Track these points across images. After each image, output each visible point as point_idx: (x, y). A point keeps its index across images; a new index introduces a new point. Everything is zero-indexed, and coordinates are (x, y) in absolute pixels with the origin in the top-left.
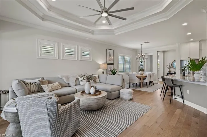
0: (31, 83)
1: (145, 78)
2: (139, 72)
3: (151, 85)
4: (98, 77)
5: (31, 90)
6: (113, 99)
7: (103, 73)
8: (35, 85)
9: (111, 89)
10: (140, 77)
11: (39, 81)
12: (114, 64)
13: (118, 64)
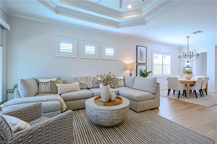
0: (44, 83)
1: (193, 84)
2: (184, 76)
3: (202, 96)
4: (124, 80)
5: (42, 90)
6: (140, 112)
7: (131, 75)
8: (47, 85)
9: (137, 97)
10: (186, 82)
11: (50, 81)
12: (146, 64)
13: (153, 64)
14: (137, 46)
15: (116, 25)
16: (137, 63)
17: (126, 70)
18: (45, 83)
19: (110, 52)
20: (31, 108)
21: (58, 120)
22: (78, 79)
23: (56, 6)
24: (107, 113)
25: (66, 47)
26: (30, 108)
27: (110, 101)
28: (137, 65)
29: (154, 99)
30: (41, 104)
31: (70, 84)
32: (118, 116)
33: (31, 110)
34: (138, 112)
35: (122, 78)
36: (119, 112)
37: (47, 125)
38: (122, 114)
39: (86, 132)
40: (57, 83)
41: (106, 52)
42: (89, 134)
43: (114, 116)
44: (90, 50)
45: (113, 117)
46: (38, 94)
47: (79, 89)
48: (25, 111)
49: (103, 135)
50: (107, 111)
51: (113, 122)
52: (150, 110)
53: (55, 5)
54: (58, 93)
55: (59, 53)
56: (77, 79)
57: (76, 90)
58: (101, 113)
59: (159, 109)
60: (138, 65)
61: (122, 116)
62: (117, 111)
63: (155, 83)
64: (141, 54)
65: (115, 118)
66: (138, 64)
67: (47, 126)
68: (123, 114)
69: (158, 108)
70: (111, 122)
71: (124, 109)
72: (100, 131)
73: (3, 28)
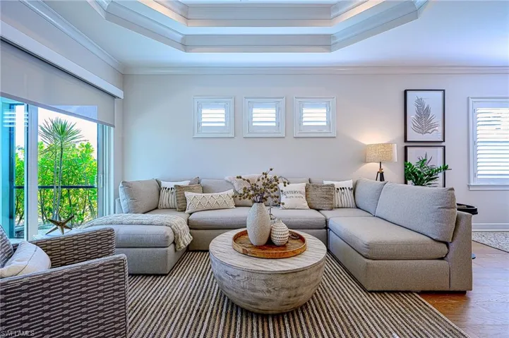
0: (167, 189)
4: (353, 190)
6: (381, 292)
8: (172, 193)
11: (175, 186)
12: (443, 144)
13: (475, 143)
14: (406, 92)
15: (326, 43)
16: (406, 141)
17: (365, 162)
18: (169, 189)
19: (315, 116)
20: (88, 237)
21: (77, 272)
22: (233, 184)
23: (181, 36)
24: (239, 276)
25: (214, 117)
26: (86, 235)
28: (406, 148)
29: (442, 259)
30: (112, 230)
31: (220, 193)
32: (269, 291)
33: (88, 240)
34: (371, 292)
35: (349, 184)
36: (271, 280)
37: (44, 279)
38: (282, 288)
39: (198, 311)
40: (186, 190)
41: (304, 119)
42: (200, 316)
43: (258, 288)
44: (264, 116)
45: (254, 290)
46: (157, 208)
47: (233, 205)
48: (74, 240)
49: (227, 330)
50: (239, 272)
51: (257, 304)
52: (424, 293)
53: (180, 34)
54: (186, 211)
55: (200, 129)
56: (230, 182)
57: (225, 206)
58: (226, 272)
59: (468, 299)
60: (408, 149)
61: (284, 293)
62: (267, 278)
63: (449, 205)
64: (424, 113)
65: (260, 295)
66: (407, 144)
67: (44, 282)
68: (288, 289)
69: (464, 293)
70: (251, 303)
71: (290, 276)
72: (228, 316)
73: (114, 97)
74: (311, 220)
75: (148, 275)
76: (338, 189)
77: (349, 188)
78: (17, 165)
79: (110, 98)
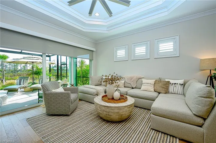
27: (113, 99)
29: (201, 127)
46: (101, 85)
47: (123, 86)
73: (93, 51)
74: (149, 96)
75: (90, 103)
76: (172, 84)
77: (180, 84)
78: (78, 71)
79: (91, 52)
